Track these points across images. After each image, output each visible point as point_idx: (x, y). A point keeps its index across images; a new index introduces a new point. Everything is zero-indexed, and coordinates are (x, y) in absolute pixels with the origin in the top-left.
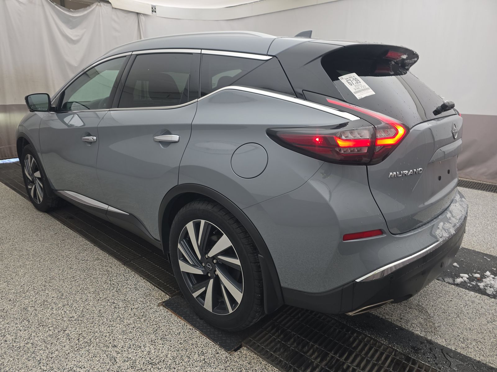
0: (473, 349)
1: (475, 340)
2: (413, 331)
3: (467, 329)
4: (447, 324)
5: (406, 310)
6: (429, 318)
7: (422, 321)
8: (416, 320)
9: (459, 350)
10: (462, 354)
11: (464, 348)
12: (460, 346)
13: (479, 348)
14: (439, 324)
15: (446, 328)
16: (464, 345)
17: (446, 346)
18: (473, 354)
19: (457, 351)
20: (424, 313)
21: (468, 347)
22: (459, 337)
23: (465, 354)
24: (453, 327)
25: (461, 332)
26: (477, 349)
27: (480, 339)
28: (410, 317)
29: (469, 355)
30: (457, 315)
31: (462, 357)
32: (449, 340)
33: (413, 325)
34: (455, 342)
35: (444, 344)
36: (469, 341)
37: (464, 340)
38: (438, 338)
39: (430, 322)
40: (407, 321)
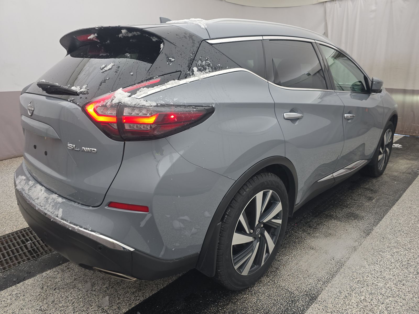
0: (6, 297)
1: (11, 304)
2: (52, 270)
3: (24, 306)
4: (40, 295)
5: (75, 275)
6: (55, 286)
7: (57, 280)
8: (60, 276)
9: (14, 287)
10: (9, 287)
11: (12, 291)
12: (16, 291)
13: (2, 302)
14: (45, 290)
15: (37, 292)
16: (14, 293)
17: (24, 282)
18: (4, 294)
19: (15, 286)
20: (64, 286)
21: (10, 295)
22: (22, 295)
23: (8, 289)
24: (34, 297)
25: (25, 300)
26: (4, 299)
27: (7, 308)
28: (66, 275)
29: (5, 291)
30: (43, 310)
31: (8, 286)
32: (26, 287)
33: (57, 273)
34: (22, 290)
35: (26, 282)
36: (13, 299)
37: (17, 297)
38: (33, 281)
39: (51, 285)
40: (63, 271)
